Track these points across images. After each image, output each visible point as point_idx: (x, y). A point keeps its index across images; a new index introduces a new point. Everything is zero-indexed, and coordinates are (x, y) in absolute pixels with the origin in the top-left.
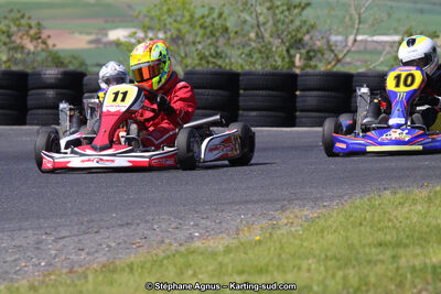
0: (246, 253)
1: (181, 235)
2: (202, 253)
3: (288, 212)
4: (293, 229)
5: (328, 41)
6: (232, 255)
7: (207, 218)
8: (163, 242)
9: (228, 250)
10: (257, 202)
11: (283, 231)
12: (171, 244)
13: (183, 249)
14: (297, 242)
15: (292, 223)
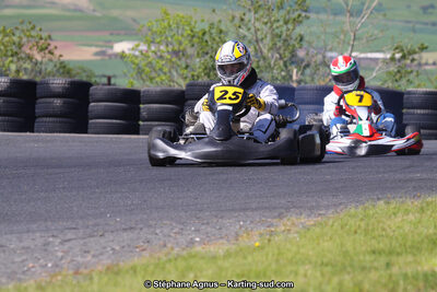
0: (245, 258)
1: (182, 240)
2: (203, 258)
4: (290, 236)
5: (324, 57)
6: (231, 260)
7: (208, 223)
8: (165, 246)
9: (228, 255)
10: (256, 209)
11: (281, 237)
13: (185, 253)
14: (294, 249)
15: (289, 230)
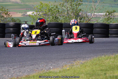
0: (65, 73)
1: (47, 68)
2: (53, 73)
3: (76, 62)
4: (78, 66)
5: (87, 15)
7: (54, 63)
8: (42, 70)
9: (60, 72)
10: (68, 58)
11: (75, 66)
12: (44, 70)
13: (48, 72)
14: (79, 70)
15: (77, 64)
